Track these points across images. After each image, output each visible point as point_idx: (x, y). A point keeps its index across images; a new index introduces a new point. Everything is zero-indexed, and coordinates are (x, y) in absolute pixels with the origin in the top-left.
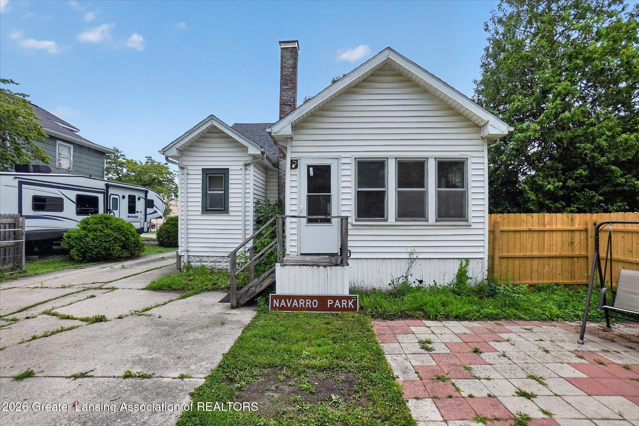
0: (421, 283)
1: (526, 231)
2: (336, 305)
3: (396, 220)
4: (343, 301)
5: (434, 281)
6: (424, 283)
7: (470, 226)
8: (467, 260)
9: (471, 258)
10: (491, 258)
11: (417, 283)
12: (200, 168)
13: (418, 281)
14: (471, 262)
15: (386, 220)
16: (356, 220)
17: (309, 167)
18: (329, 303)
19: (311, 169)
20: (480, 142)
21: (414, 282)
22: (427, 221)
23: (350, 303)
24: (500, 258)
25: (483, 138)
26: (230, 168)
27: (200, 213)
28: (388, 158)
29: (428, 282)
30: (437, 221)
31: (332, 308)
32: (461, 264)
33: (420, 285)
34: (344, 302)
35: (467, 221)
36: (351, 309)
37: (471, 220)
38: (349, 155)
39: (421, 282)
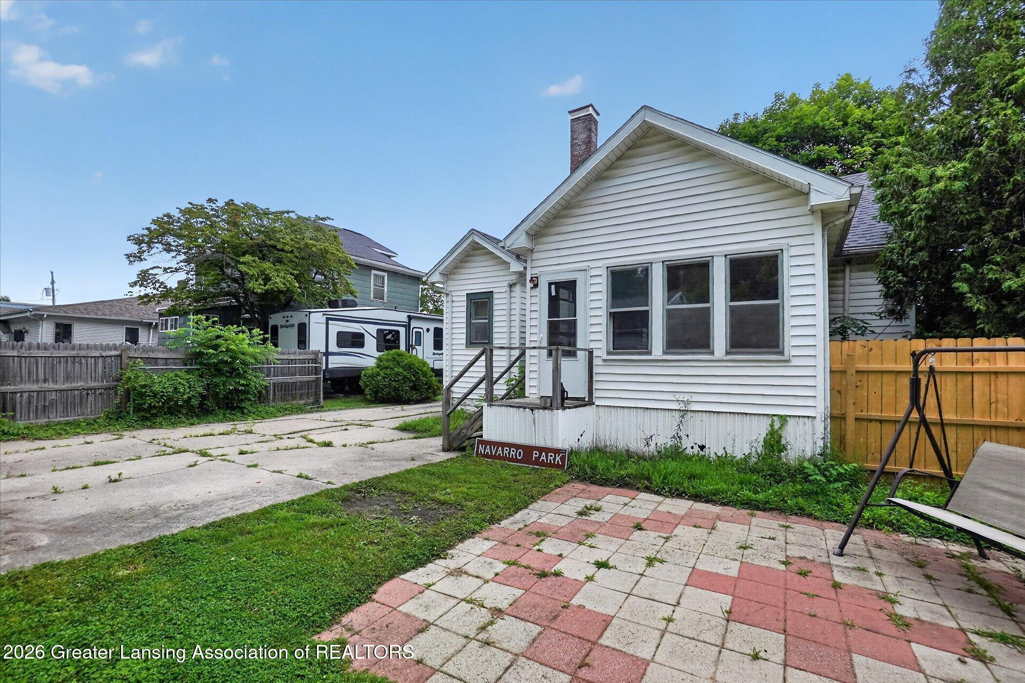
0: (702, 450)
2: (542, 458)
3: (664, 353)
4: (550, 454)
5: (724, 448)
6: (706, 450)
7: (787, 361)
8: (784, 419)
9: (790, 416)
10: (837, 418)
11: (696, 449)
12: (464, 293)
13: (699, 446)
14: (791, 422)
15: (650, 353)
16: (609, 353)
17: (550, 284)
18: (534, 456)
19: (553, 287)
20: (809, 219)
21: (692, 448)
22: (712, 353)
23: (558, 459)
24: (856, 419)
25: (812, 211)
26: (495, 290)
27: (464, 347)
28: (651, 263)
29: (714, 449)
30: (728, 353)
31: (537, 462)
32: (772, 426)
33: (701, 452)
34: (551, 456)
35: (782, 353)
36: (558, 466)
37: (790, 351)
38: (600, 263)
39: (702, 447)
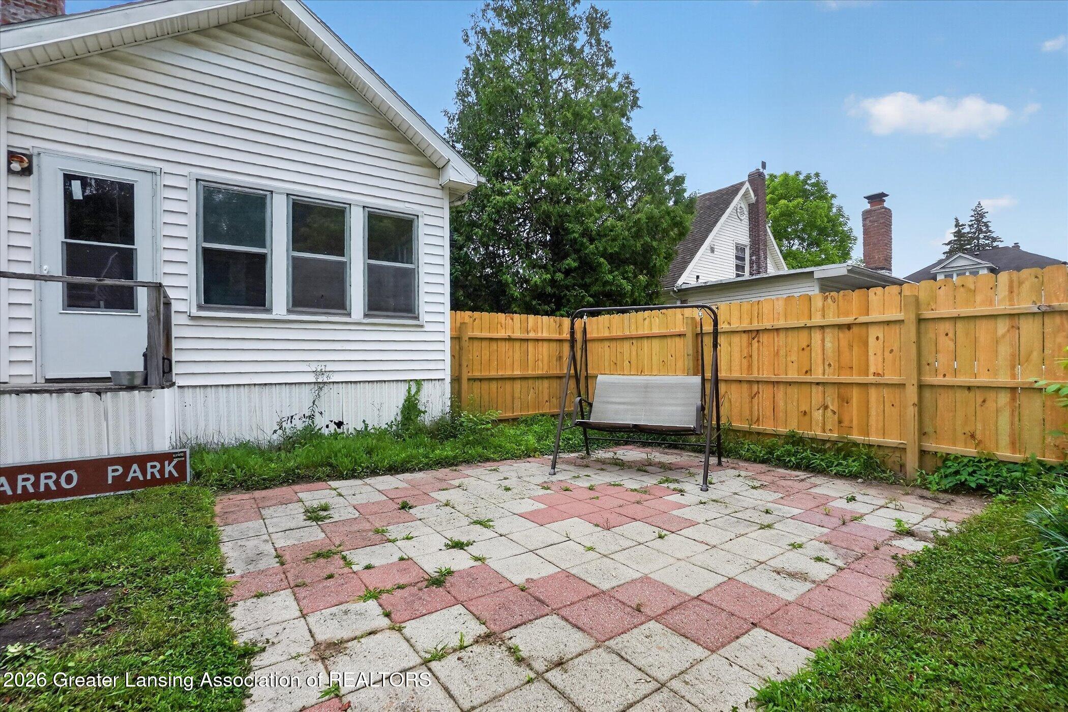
0: (339, 427)
1: (505, 339)
2: (131, 474)
3: (289, 311)
4: (149, 465)
5: (364, 421)
6: (345, 427)
7: (422, 326)
8: (418, 382)
9: (424, 380)
10: (456, 380)
11: (333, 427)
13: (335, 423)
14: (425, 385)
15: (269, 311)
16: (200, 307)
17: (68, 178)
18: (110, 475)
19: (76, 186)
20: (438, 193)
21: (327, 426)
22: (349, 315)
23: (168, 469)
24: (469, 380)
25: (443, 188)
28: (272, 192)
29: (353, 424)
30: (366, 316)
31: (120, 483)
32: (409, 391)
33: (338, 430)
34: (153, 467)
35: (417, 318)
36: (171, 480)
37: (424, 317)
38: (184, 170)
39: (339, 424)
